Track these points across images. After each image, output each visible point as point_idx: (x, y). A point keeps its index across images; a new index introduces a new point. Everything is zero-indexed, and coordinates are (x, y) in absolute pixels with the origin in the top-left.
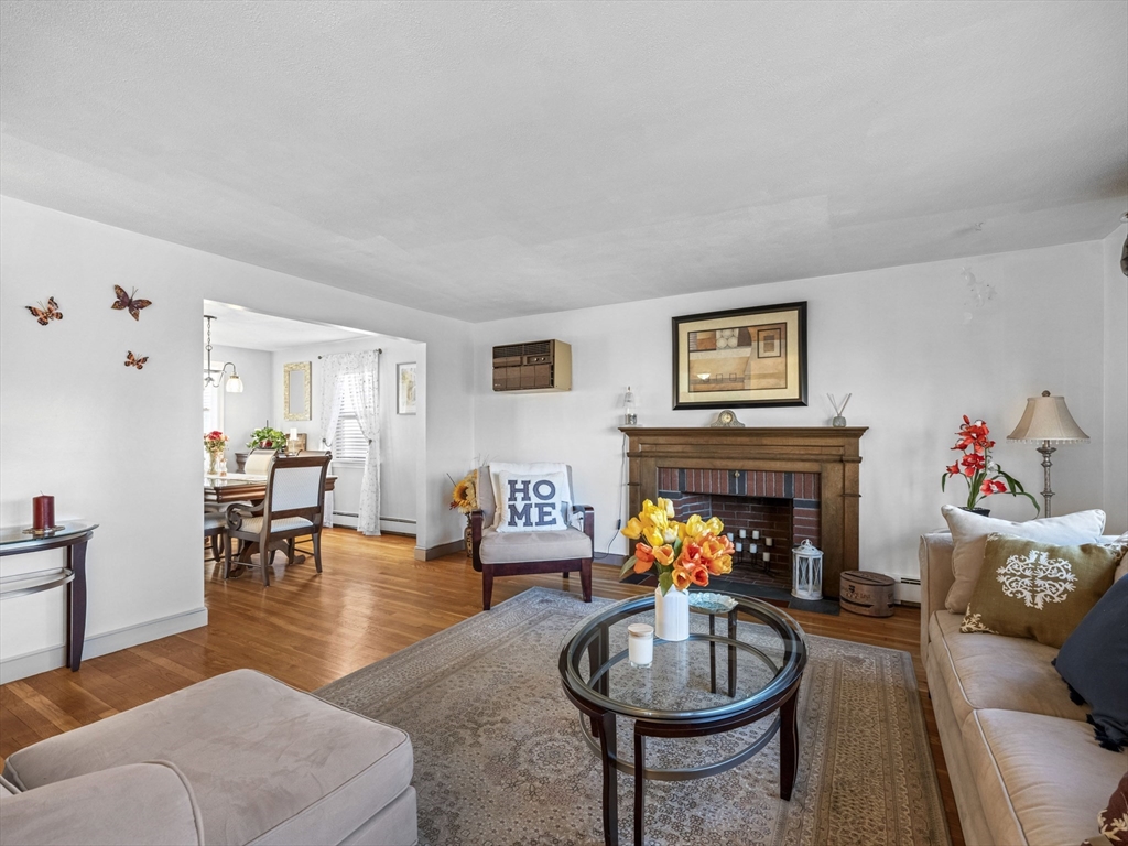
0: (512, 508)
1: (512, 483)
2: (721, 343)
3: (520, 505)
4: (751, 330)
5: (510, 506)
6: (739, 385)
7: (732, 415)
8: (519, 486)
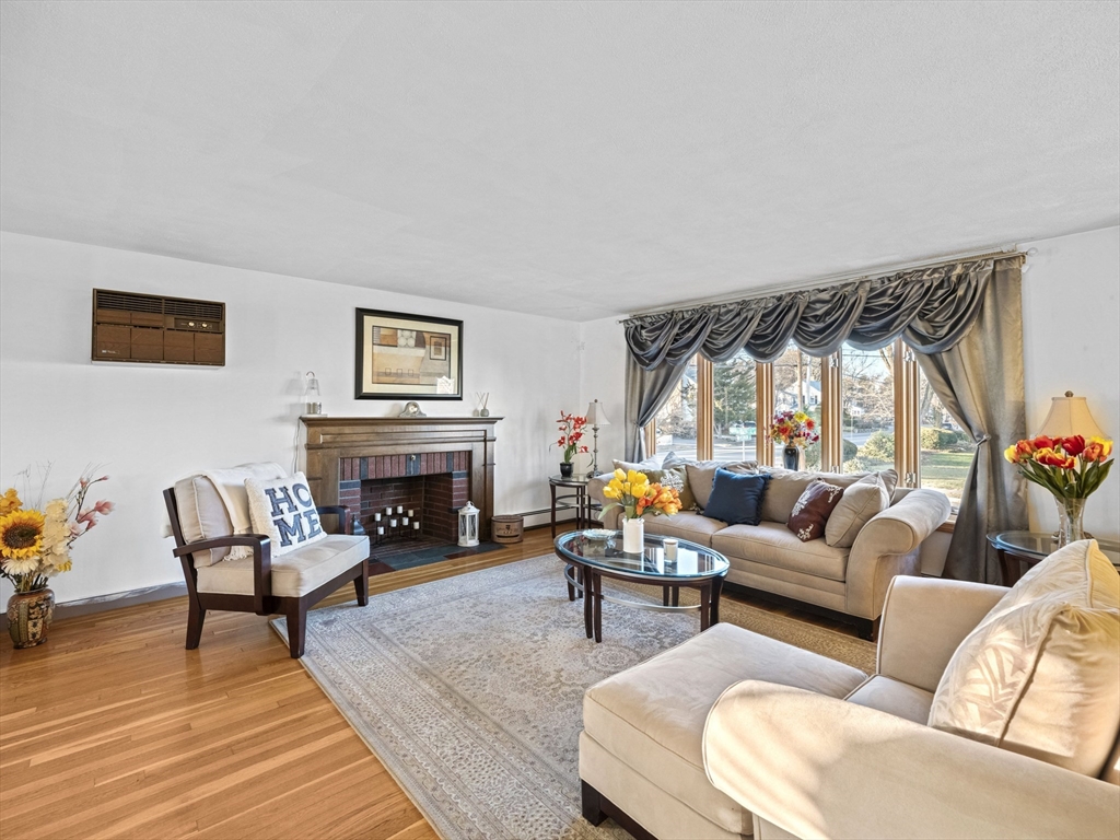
0: (281, 524)
1: (271, 492)
2: (401, 341)
3: (289, 518)
4: (426, 335)
5: (276, 522)
6: (416, 381)
7: (416, 406)
8: (280, 495)
